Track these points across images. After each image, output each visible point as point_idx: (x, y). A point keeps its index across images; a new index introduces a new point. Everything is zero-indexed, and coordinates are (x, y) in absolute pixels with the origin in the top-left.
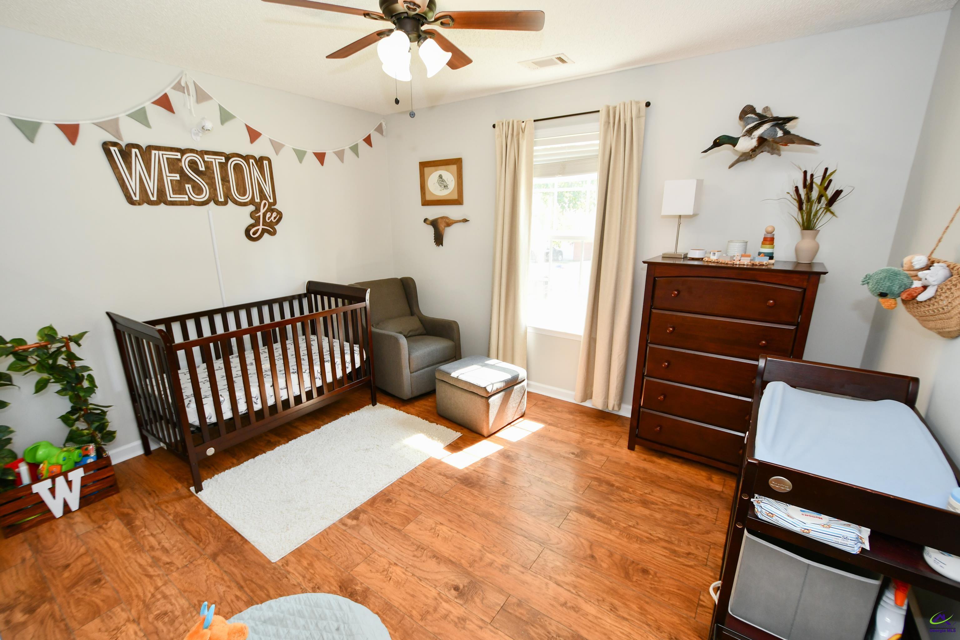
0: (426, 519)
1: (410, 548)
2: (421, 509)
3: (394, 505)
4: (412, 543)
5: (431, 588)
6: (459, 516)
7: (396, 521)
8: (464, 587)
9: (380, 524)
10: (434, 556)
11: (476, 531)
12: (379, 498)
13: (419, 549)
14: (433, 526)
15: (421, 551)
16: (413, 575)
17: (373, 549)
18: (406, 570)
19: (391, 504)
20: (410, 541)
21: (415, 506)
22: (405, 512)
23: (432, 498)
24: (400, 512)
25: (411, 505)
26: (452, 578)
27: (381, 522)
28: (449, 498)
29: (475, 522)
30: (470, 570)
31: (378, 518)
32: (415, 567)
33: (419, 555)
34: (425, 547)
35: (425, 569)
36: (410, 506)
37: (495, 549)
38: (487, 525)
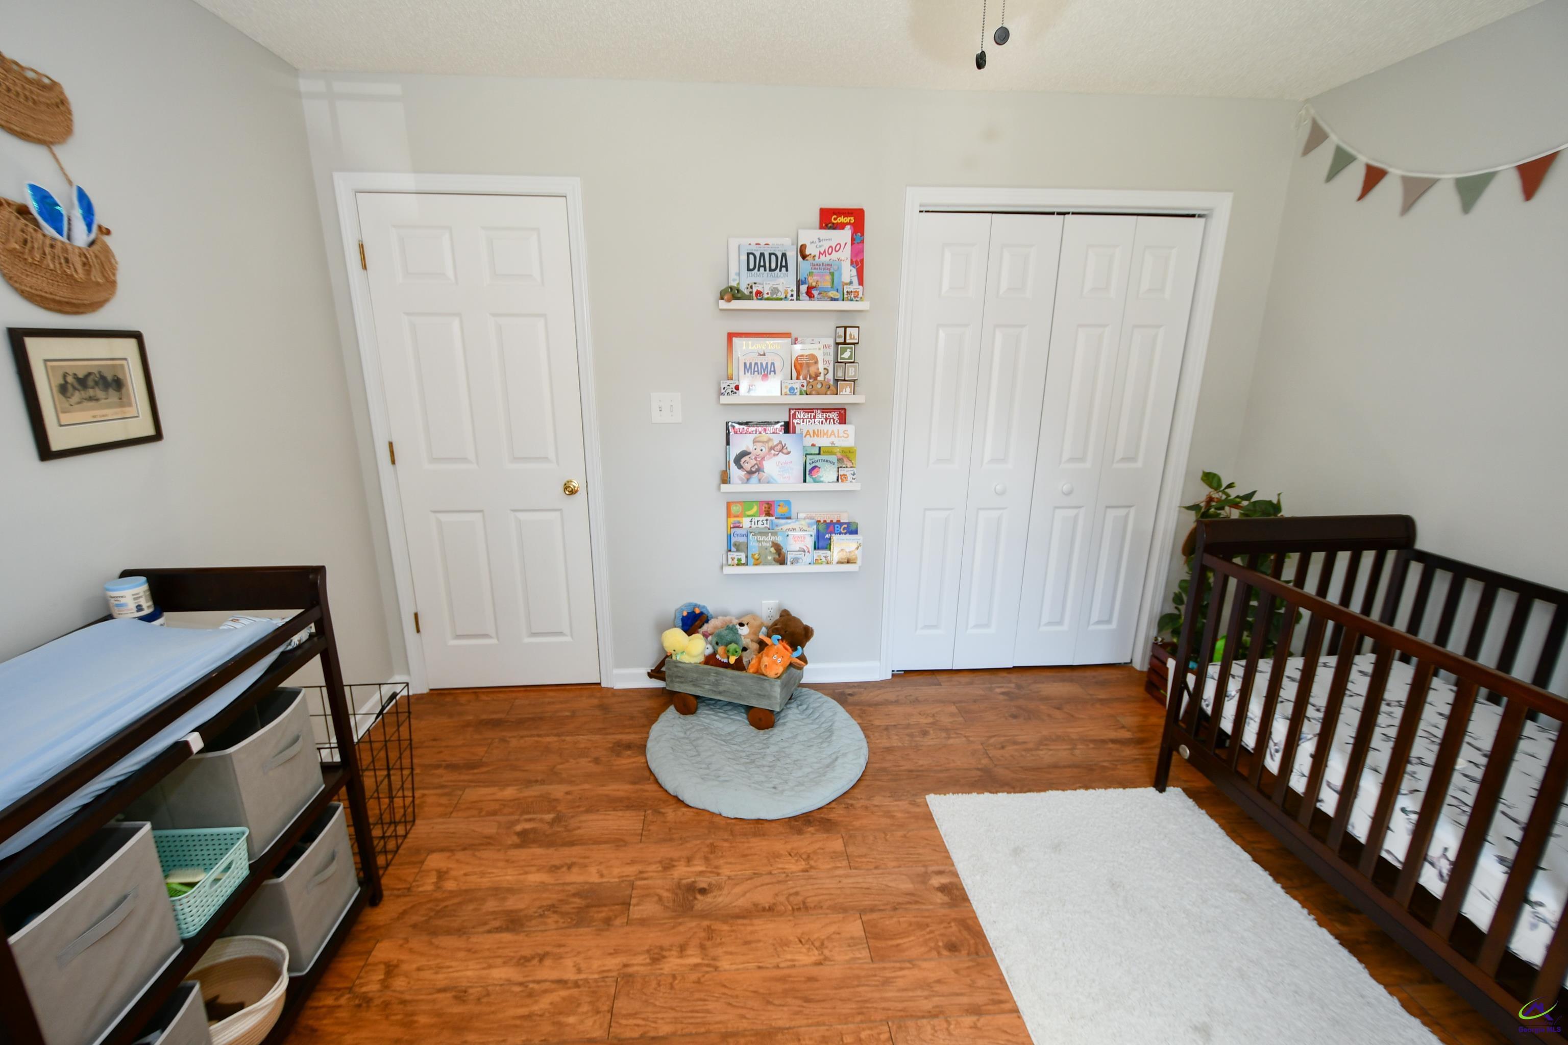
0: (852, 956)
1: (816, 899)
2: (884, 968)
3: (932, 945)
4: (821, 908)
5: (733, 873)
6: (807, 1000)
7: (887, 923)
8: (695, 898)
9: (899, 904)
10: (771, 909)
11: (752, 988)
12: (972, 942)
13: (802, 906)
14: (826, 952)
15: (796, 905)
16: (770, 873)
17: (856, 868)
18: (784, 872)
19: (941, 944)
20: (828, 909)
21: (901, 969)
22: (898, 945)
23: (900, 1006)
24: (905, 940)
25: (908, 965)
26: (720, 899)
27: (904, 906)
28: (871, 1029)
29: (770, 1007)
30: (706, 923)
31: (918, 909)
32: (779, 882)
33: (791, 899)
34: (796, 913)
35: (765, 887)
36: (910, 961)
37: (694, 976)
38: (743, 1017)
